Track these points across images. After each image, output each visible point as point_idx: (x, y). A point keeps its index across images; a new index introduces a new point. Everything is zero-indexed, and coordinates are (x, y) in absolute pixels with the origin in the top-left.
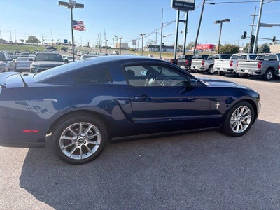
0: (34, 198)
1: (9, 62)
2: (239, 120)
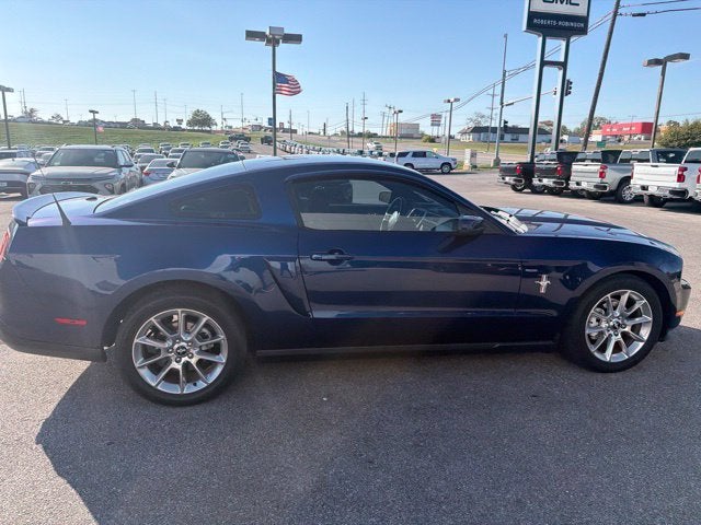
0: (51, 468)
1: (126, 170)
2: (614, 328)
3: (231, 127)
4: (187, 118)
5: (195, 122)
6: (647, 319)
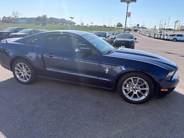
3: (128, 27)
4: (116, 25)
5: (118, 26)
6: (147, 89)
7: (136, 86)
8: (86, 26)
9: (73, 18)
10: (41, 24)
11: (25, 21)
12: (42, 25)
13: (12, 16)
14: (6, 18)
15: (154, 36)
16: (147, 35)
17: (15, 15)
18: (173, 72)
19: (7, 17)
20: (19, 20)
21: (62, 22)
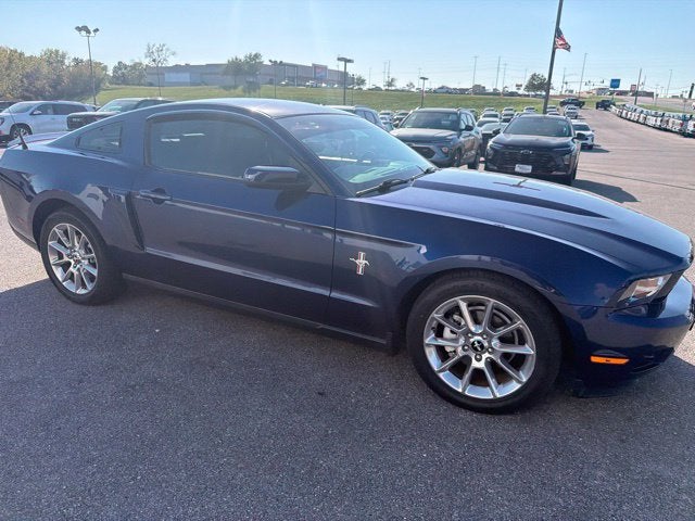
1: (465, 133)
3: (572, 91)
4: (525, 83)
5: (531, 86)
6: (528, 350)
7: (481, 335)
8: (403, 91)
9: (350, 61)
10: (240, 88)
11: (186, 77)
12: (244, 91)
13: (146, 62)
14: (126, 67)
15: (682, 125)
16: (652, 121)
17: (156, 54)
18: (661, 281)
19: (128, 63)
20: (166, 75)
21: (315, 79)
